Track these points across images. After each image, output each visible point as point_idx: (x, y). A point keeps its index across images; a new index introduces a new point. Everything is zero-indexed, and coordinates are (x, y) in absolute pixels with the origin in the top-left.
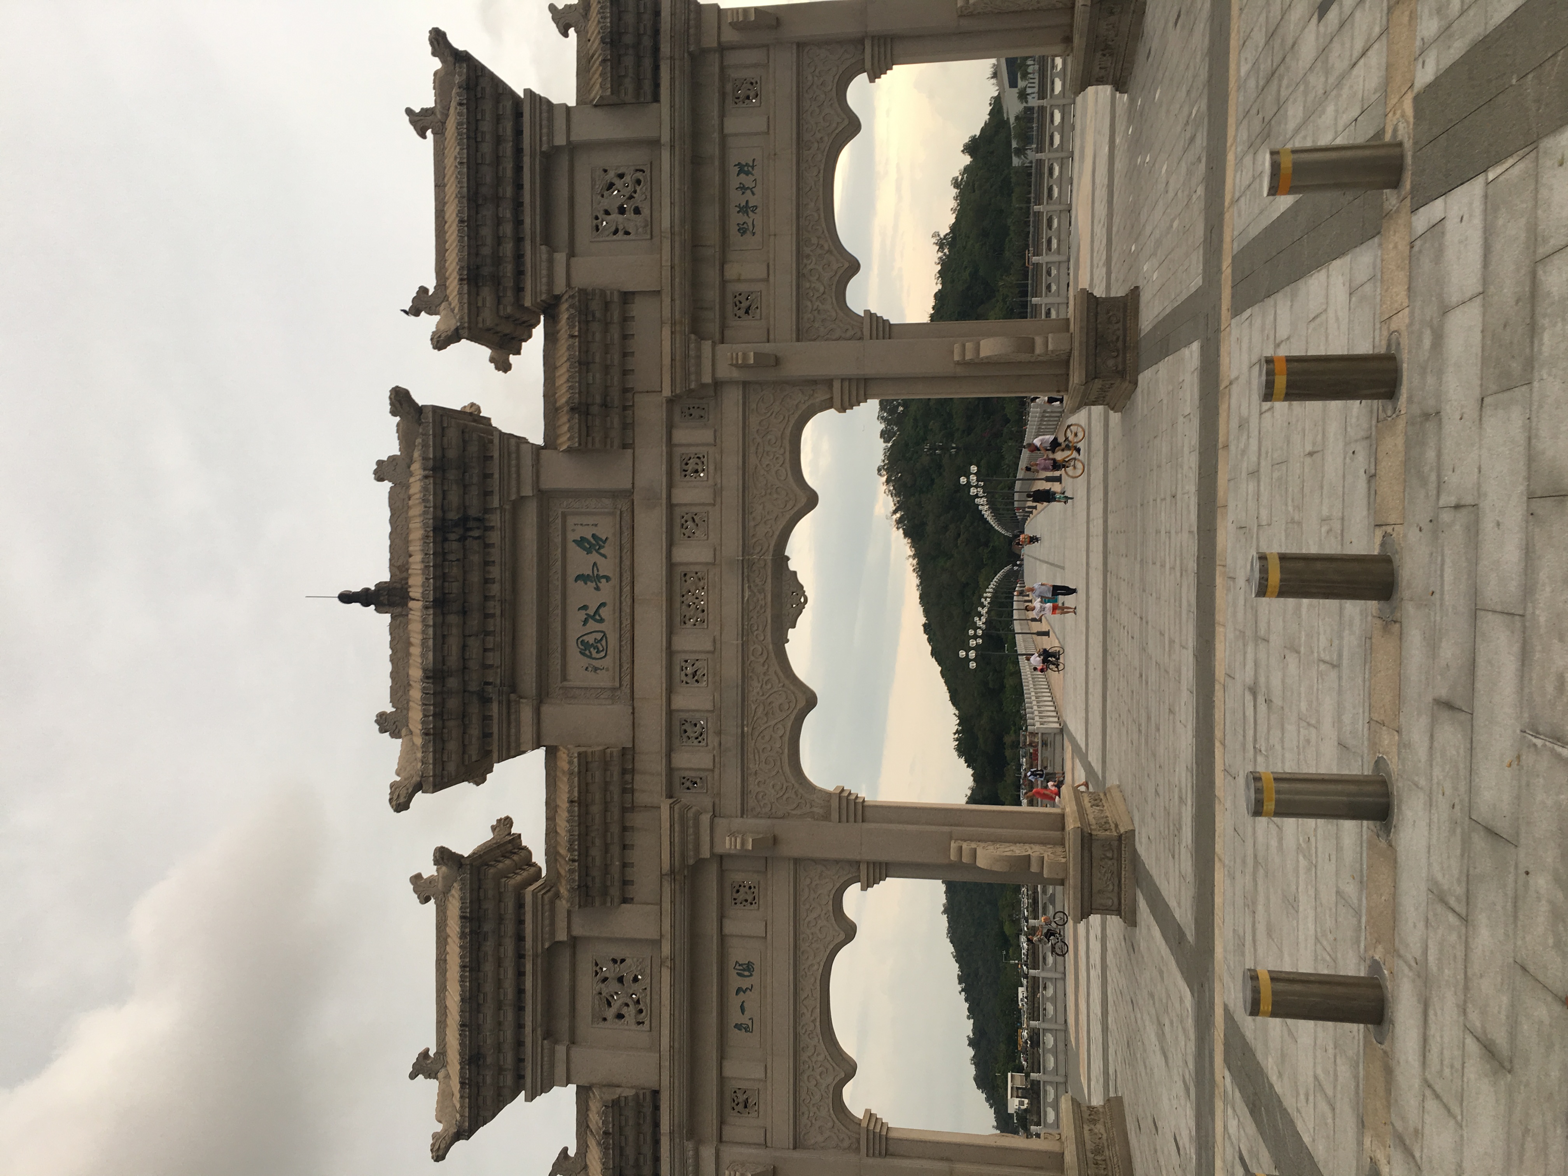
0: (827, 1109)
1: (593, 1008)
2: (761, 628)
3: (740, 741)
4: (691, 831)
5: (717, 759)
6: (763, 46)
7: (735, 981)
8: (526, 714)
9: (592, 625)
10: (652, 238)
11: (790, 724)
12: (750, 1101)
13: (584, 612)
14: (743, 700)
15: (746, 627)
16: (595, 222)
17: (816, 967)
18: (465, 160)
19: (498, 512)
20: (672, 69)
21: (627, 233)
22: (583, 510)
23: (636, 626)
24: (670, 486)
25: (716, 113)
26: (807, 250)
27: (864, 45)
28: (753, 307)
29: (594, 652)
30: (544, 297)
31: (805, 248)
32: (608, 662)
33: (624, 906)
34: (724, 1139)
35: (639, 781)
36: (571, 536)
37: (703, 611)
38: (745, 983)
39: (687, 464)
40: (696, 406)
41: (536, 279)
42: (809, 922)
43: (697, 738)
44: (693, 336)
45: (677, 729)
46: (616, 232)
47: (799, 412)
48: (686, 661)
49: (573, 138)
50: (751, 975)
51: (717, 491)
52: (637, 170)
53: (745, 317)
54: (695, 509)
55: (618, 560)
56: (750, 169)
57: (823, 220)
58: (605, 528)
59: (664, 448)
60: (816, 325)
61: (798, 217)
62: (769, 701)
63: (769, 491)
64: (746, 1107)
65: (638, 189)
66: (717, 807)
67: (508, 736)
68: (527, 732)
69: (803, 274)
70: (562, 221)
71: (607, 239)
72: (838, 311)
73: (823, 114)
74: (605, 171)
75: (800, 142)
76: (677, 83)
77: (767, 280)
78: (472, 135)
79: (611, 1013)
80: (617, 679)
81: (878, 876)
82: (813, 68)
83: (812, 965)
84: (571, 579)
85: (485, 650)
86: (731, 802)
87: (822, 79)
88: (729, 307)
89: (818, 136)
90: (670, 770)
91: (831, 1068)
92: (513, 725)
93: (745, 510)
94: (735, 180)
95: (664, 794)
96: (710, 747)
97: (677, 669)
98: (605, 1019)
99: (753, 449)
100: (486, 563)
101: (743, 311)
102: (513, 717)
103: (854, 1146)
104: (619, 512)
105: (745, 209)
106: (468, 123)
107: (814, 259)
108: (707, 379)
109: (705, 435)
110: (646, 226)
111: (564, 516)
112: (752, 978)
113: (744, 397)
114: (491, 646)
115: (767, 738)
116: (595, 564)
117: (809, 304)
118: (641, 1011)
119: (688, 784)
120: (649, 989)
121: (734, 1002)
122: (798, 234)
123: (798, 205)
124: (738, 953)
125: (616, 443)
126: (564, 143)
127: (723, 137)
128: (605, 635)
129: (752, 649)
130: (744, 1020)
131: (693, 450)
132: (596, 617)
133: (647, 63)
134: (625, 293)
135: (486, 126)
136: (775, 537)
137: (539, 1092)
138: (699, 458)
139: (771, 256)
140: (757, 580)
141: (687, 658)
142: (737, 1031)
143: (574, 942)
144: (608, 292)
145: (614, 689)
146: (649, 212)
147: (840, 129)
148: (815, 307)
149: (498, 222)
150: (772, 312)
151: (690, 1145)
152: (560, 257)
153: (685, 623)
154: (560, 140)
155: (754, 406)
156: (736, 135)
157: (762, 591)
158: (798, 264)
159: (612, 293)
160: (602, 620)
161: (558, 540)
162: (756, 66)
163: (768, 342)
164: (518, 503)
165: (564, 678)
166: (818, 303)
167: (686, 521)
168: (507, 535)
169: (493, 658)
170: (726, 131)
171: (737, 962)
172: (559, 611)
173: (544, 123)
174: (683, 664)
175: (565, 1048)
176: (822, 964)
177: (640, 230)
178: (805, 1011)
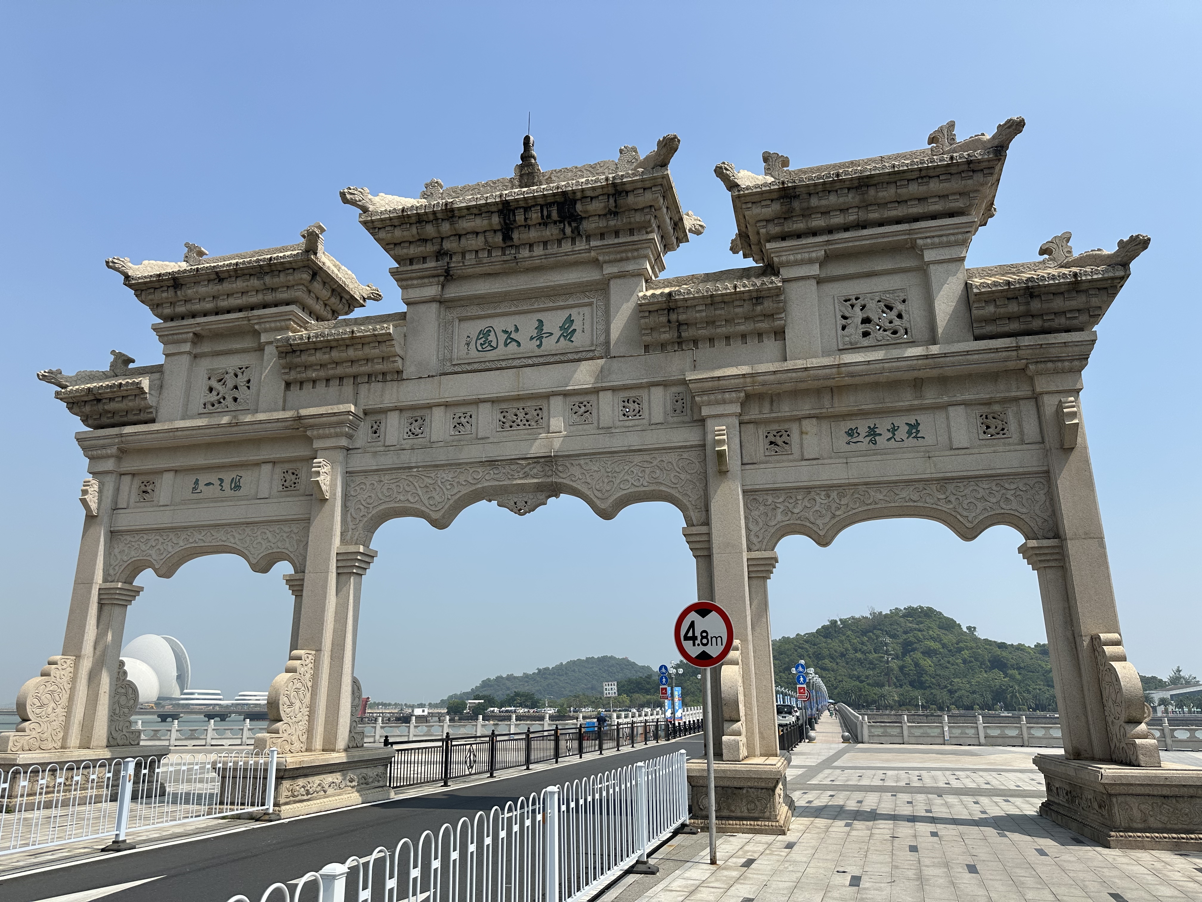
0: (135, 555)
1: (218, 369)
2: (495, 476)
3: (405, 465)
4: (332, 430)
5: (392, 448)
6: (1043, 437)
7: (228, 477)
8: (432, 291)
9: (503, 337)
10: (839, 350)
11: (418, 507)
12: (147, 495)
13: (513, 329)
14: (437, 466)
15: (497, 463)
16: (854, 298)
17: (232, 540)
18: (896, 169)
19: (587, 247)
20: (1007, 349)
21: (844, 328)
22: (595, 319)
23: (498, 372)
24: (614, 390)
25: (967, 397)
26: (834, 495)
27: (1054, 538)
28: (777, 448)
29: (482, 341)
30: (776, 259)
31: (836, 492)
32: (473, 353)
33: (283, 384)
34: (122, 476)
35: (377, 387)
36: (574, 312)
37: (511, 427)
38: (226, 485)
39: (634, 402)
40: (684, 405)
41: (791, 250)
42: (265, 533)
43: (410, 430)
44: (742, 394)
45: (418, 413)
46: (844, 317)
47: (680, 497)
48: (471, 417)
49: (932, 267)
50: (231, 489)
51: (608, 430)
52: (906, 330)
53: (768, 441)
54: (594, 412)
55: (553, 352)
56: (914, 434)
57: (866, 508)
58: (580, 340)
59: (645, 380)
60: (762, 508)
61: (866, 484)
62: (438, 489)
63: (610, 474)
64: (144, 492)
65: (888, 333)
66: (356, 451)
67: (411, 279)
68: (415, 294)
69: (810, 493)
70: (851, 268)
71: (837, 310)
72: (775, 528)
73: (976, 502)
74: (904, 301)
75: (944, 481)
76: (992, 355)
77: (803, 459)
78: (923, 173)
79: (214, 383)
80: (459, 362)
81: (295, 589)
82: (1024, 489)
83: (234, 537)
84: (540, 316)
85: (477, 252)
86: (359, 462)
87: (1012, 498)
88: (776, 427)
89: (952, 498)
90: (385, 411)
91: (162, 557)
92: (420, 281)
93: (593, 455)
94: (901, 422)
95: (367, 407)
96: (403, 442)
97: (464, 410)
98: (209, 378)
99: (647, 458)
100: (545, 243)
101: (773, 439)
102: (426, 281)
103: (109, 579)
104: (593, 348)
105: (873, 433)
106: (934, 168)
107: (826, 501)
108: (705, 411)
109: (658, 416)
110: (851, 343)
111: (590, 304)
112: (229, 490)
113: (692, 446)
114: (480, 255)
115: (407, 489)
116: (551, 334)
117: (781, 500)
118: (213, 405)
119: (375, 427)
120: (226, 409)
121: (213, 478)
122: (850, 485)
123: (879, 483)
124: (247, 477)
125: (648, 339)
126: (926, 259)
127: (944, 407)
128: (496, 348)
129: (479, 470)
130: (201, 486)
131: (645, 405)
132: (510, 340)
133: (1014, 326)
134: (784, 332)
135: (935, 186)
136: (571, 483)
137: (159, 334)
138: (639, 411)
139: (826, 461)
140: (535, 471)
141: (473, 417)
142: (194, 480)
143: (260, 349)
144: (783, 315)
145: (451, 360)
146: (866, 345)
147: (961, 519)
148: (778, 505)
149: (843, 210)
150: (772, 465)
151: (114, 450)
152: (815, 270)
153: (502, 412)
154: (929, 255)
155: (685, 456)
156: (948, 418)
157: (526, 475)
158: (820, 487)
159: (781, 319)
160: (506, 345)
161: (571, 302)
162: (1022, 433)
163: (742, 464)
164: (596, 263)
165: (461, 320)
166: (782, 508)
167: (585, 406)
168: (569, 257)
169: (470, 257)
170: (950, 409)
171: (241, 477)
172: (513, 309)
173: (945, 239)
174: (469, 414)
175: (188, 350)
176: (234, 546)
177: (847, 339)
178: (203, 534)
